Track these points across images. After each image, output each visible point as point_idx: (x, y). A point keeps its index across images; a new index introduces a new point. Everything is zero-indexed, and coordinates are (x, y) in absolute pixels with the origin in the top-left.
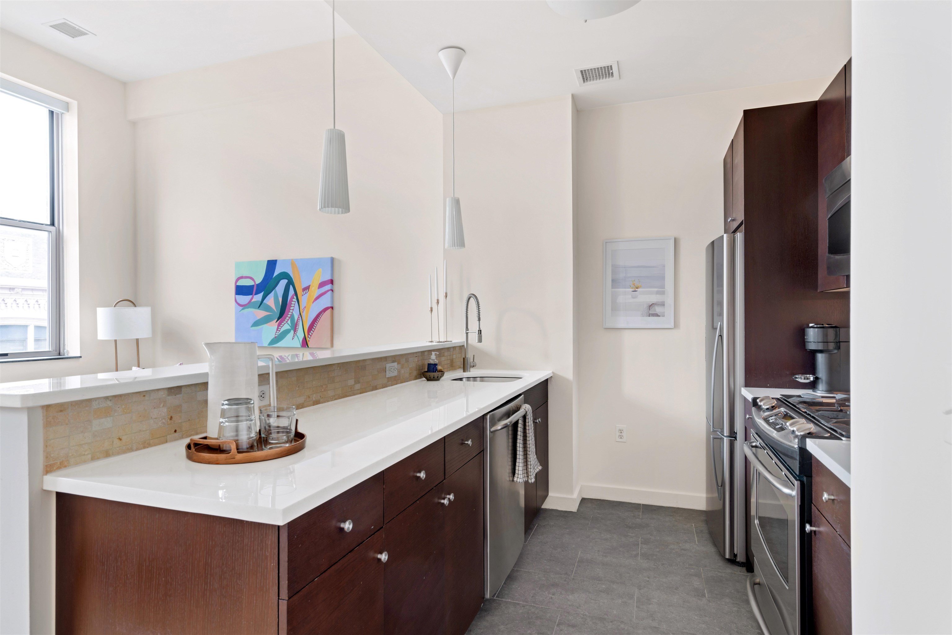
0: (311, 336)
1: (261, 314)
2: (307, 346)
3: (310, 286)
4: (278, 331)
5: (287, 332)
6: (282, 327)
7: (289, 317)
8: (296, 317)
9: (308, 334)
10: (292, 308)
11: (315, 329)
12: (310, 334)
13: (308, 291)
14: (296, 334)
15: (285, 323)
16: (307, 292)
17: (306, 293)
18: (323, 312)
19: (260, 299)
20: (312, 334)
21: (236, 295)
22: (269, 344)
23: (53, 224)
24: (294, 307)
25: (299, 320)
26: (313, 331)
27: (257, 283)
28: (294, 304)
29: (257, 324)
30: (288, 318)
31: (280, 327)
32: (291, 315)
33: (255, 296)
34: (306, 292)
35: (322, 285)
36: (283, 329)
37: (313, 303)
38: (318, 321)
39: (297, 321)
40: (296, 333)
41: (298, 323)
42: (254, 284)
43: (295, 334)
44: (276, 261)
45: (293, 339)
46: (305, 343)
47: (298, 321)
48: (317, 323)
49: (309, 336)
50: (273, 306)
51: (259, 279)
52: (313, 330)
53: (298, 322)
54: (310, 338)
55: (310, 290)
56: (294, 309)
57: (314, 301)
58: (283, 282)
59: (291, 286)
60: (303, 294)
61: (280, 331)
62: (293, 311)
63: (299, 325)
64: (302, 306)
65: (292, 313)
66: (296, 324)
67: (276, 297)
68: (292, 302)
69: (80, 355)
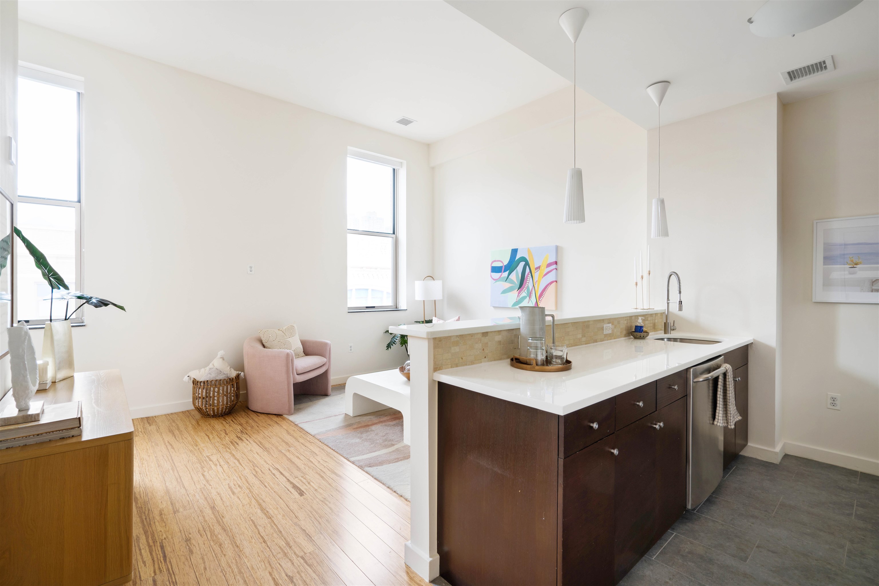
0: (541, 301)
1: (507, 285)
3: (540, 266)
4: (518, 297)
5: (524, 298)
6: (521, 294)
7: (526, 288)
9: (539, 300)
10: (528, 282)
11: (544, 296)
12: (540, 299)
13: (539, 270)
15: (523, 292)
17: (537, 271)
18: (550, 285)
19: (507, 276)
20: (542, 300)
21: (491, 273)
22: (512, 306)
23: (394, 233)
24: (529, 280)
26: (543, 298)
27: (505, 264)
28: (530, 279)
29: (504, 292)
30: (525, 288)
31: (519, 295)
32: (527, 286)
33: (503, 273)
35: (549, 265)
36: (521, 296)
37: (542, 278)
38: (546, 290)
39: (531, 290)
40: (530, 299)
42: (502, 265)
44: (517, 249)
45: (528, 303)
48: (545, 292)
49: (540, 301)
50: (515, 280)
51: (506, 262)
53: (532, 291)
54: (540, 303)
57: (543, 276)
58: (522, 264)
59: (527, 266)
61: (519, 297)
64: (535, 281)
65: (528, 285)
66: (531, 293)
67: (517, 273)
68: (528, 278)
69: (406, 309)
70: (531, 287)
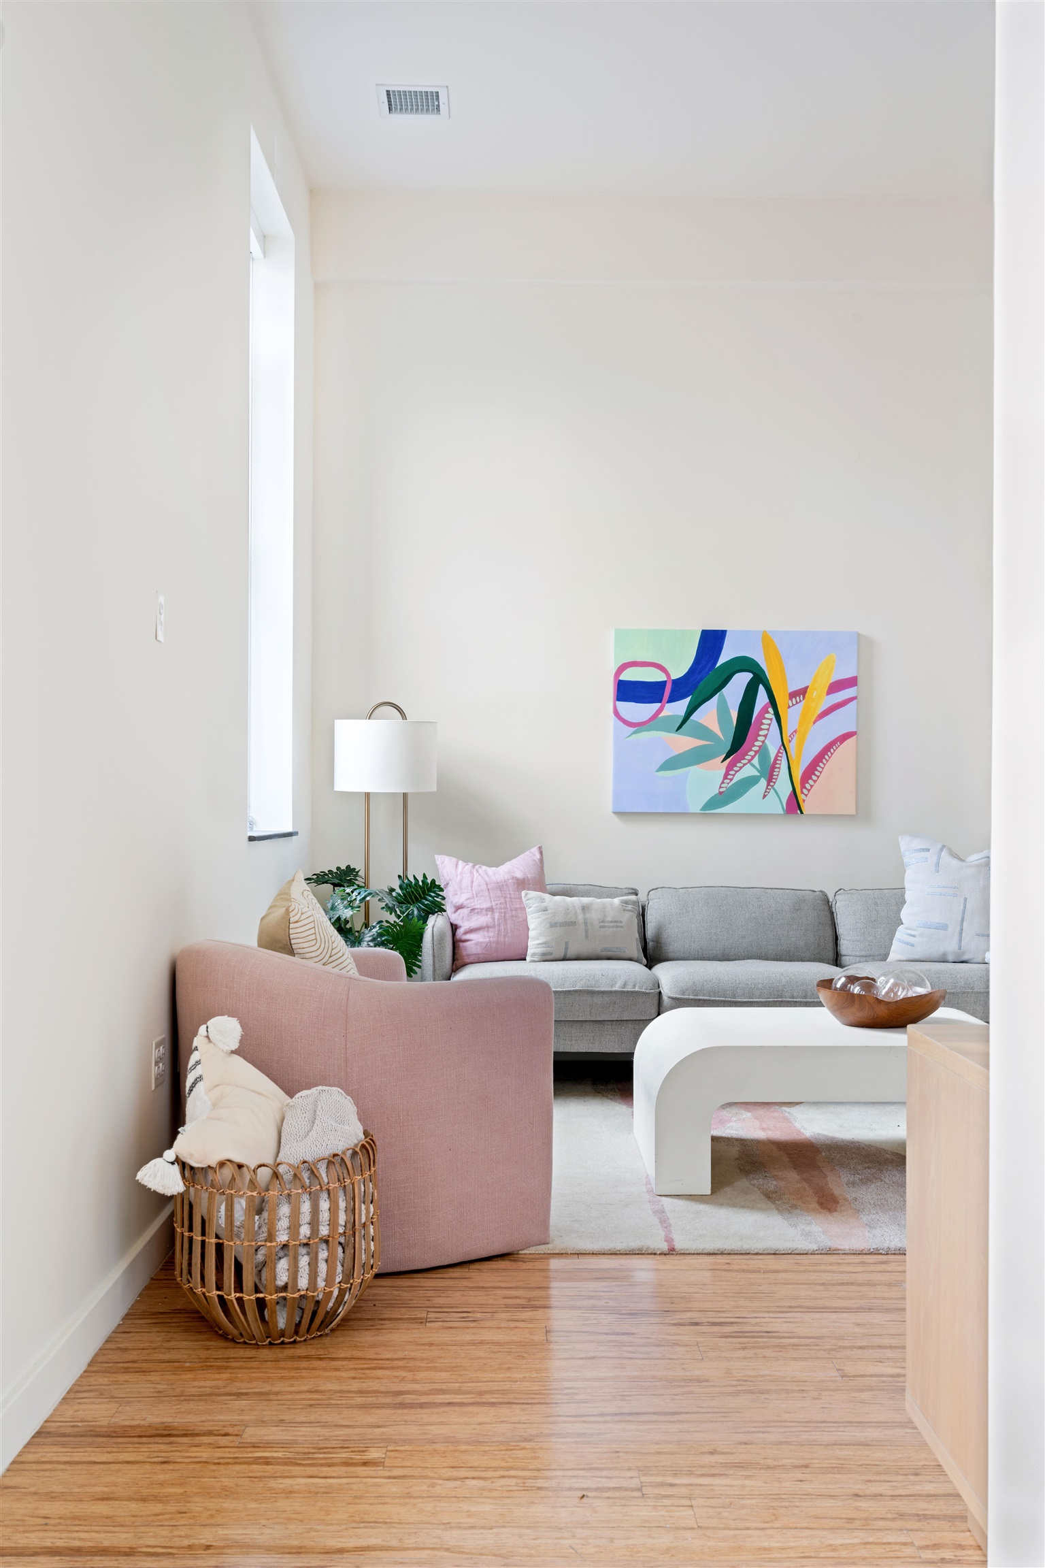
1: (684, 743)
2: (799, 812)
3: (807, 688)
4: (726, 781)
5: (750, 782)
6: (736, 772)
7: (756, 752)
8: (773, 752)
9: (803, 787)
10: (761, 733)
11: (818, 777)
12: (807, 786)
13: (804, 698)
14: (772, 786)
15: (745, 765)
16: (800, 701)
17: (797, 703)
18: (839, 743)
19: (682, 713)
20: (812, 786)
21: (617, 702)
22: (705, 807)
24: (768, 730)
25: (781, 757)
26: (815, 781)
27: (674, 677)
28: (769, 725)
29: (670, 764)
30: (752, 753)
31: (732, 773)
32: (760, 747)
33: (667, 705)
34: (798, 701)
35: (835, 687)
36: (739, 776)
37: (814, 722)
38: (826, 760)
39: (776, 759)
40: (772, 784)
41: (777, 764)
42: (666, 679)
43: (769, 787)
44: (726, 631)
45: (765, 796)
46: (794, 805)
47: (778, 760)
48: (825, 765)
49: (805, 791)
50: (715, 727)
51: (679, 669)
52: (814, 778)
53: (778, 762)
54: (806, 795)
55: (806, 696)
56: (767, 734)
57: (816, 718)
58: (741, 680)
59: (761, 687)
60: (791, 705)
61: (731, 780)
62: (766, 738)
63: (779, 768)
64: (788, 728)
65: (763, 742)
66: (773, 767)
67: (723, 709)
68: (764, 721)
69: (289, 829)
70: (773, 749)
